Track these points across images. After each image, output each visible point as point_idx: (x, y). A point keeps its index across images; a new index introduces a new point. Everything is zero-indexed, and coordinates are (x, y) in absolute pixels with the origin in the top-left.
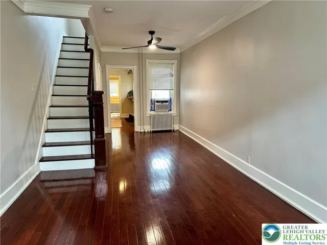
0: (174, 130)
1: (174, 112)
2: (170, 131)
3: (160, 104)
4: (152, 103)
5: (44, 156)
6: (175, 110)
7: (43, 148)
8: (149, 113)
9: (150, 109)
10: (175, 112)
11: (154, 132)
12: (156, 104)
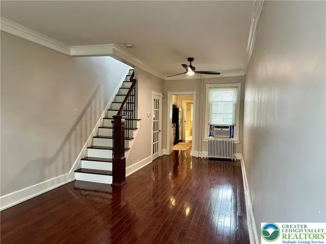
0: (234, 160)
1: (236, 139)
2: (230, 160)
3: (220, 129)
4: (211, 129)
5: (82, 168)
6: (238, 136)
7: (82, 161)
8: (207, 138)
9: (209, 134)
10: (238, 140)
11: (210, 159)
12: (215, 129)
